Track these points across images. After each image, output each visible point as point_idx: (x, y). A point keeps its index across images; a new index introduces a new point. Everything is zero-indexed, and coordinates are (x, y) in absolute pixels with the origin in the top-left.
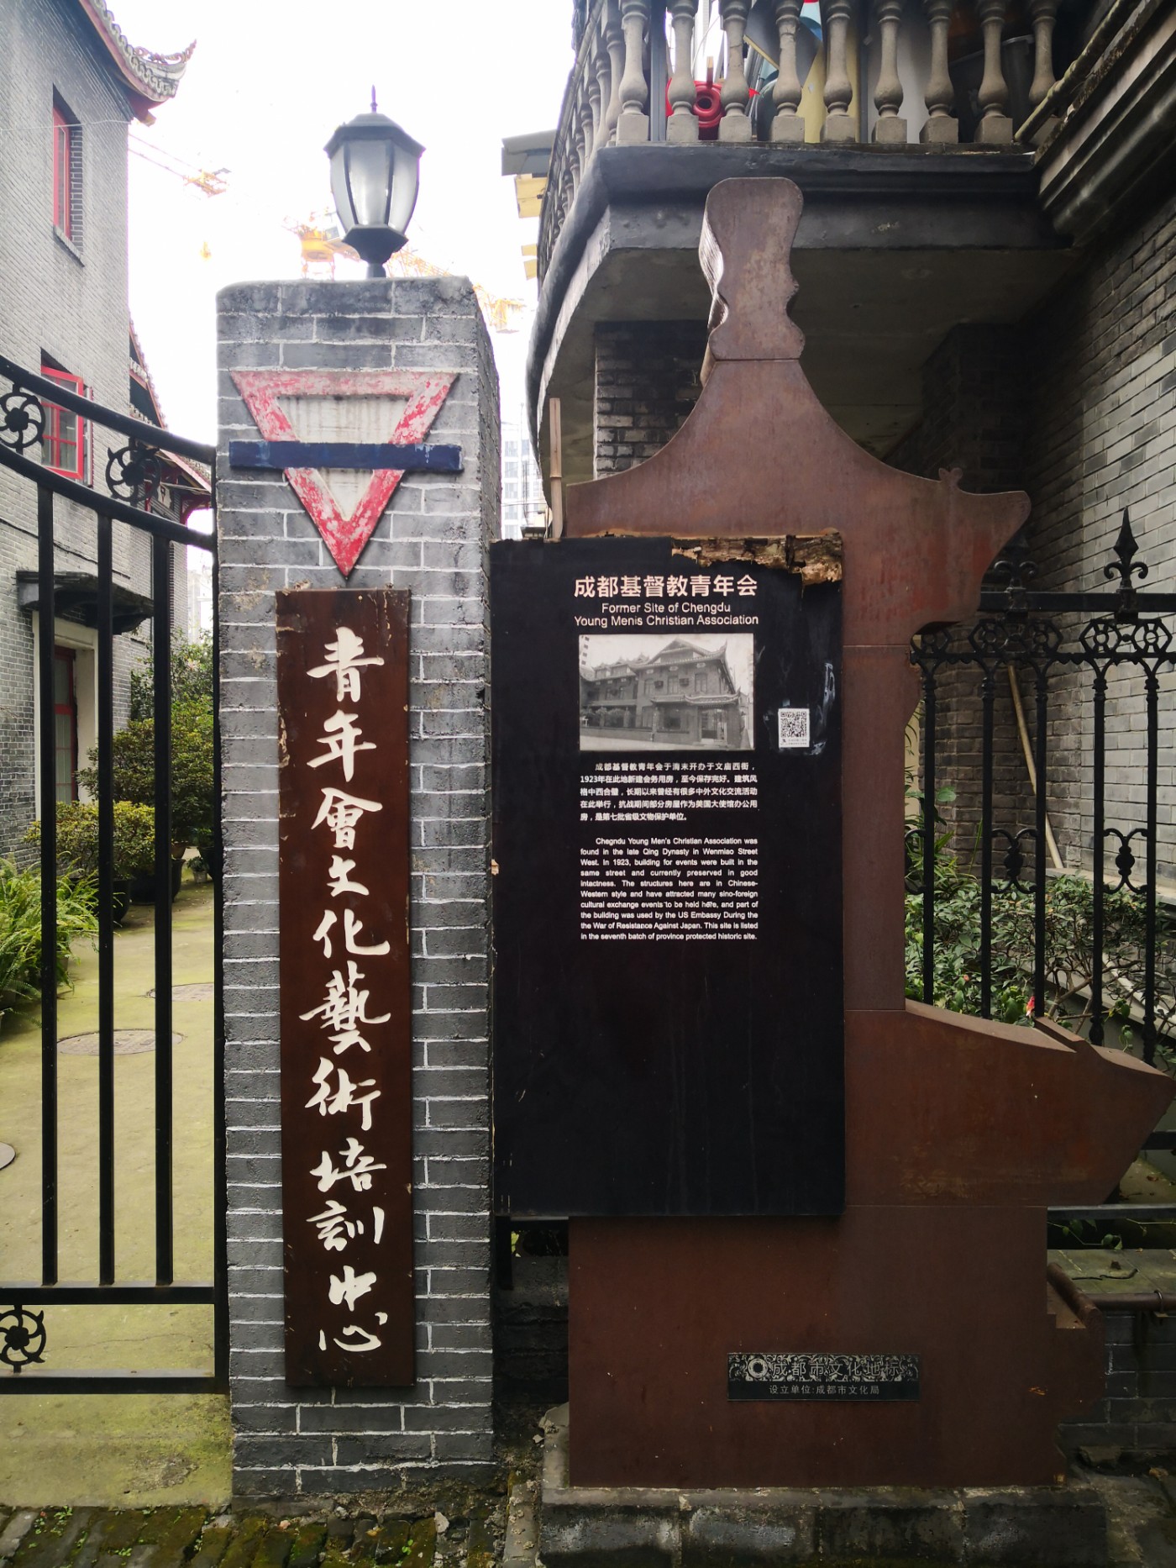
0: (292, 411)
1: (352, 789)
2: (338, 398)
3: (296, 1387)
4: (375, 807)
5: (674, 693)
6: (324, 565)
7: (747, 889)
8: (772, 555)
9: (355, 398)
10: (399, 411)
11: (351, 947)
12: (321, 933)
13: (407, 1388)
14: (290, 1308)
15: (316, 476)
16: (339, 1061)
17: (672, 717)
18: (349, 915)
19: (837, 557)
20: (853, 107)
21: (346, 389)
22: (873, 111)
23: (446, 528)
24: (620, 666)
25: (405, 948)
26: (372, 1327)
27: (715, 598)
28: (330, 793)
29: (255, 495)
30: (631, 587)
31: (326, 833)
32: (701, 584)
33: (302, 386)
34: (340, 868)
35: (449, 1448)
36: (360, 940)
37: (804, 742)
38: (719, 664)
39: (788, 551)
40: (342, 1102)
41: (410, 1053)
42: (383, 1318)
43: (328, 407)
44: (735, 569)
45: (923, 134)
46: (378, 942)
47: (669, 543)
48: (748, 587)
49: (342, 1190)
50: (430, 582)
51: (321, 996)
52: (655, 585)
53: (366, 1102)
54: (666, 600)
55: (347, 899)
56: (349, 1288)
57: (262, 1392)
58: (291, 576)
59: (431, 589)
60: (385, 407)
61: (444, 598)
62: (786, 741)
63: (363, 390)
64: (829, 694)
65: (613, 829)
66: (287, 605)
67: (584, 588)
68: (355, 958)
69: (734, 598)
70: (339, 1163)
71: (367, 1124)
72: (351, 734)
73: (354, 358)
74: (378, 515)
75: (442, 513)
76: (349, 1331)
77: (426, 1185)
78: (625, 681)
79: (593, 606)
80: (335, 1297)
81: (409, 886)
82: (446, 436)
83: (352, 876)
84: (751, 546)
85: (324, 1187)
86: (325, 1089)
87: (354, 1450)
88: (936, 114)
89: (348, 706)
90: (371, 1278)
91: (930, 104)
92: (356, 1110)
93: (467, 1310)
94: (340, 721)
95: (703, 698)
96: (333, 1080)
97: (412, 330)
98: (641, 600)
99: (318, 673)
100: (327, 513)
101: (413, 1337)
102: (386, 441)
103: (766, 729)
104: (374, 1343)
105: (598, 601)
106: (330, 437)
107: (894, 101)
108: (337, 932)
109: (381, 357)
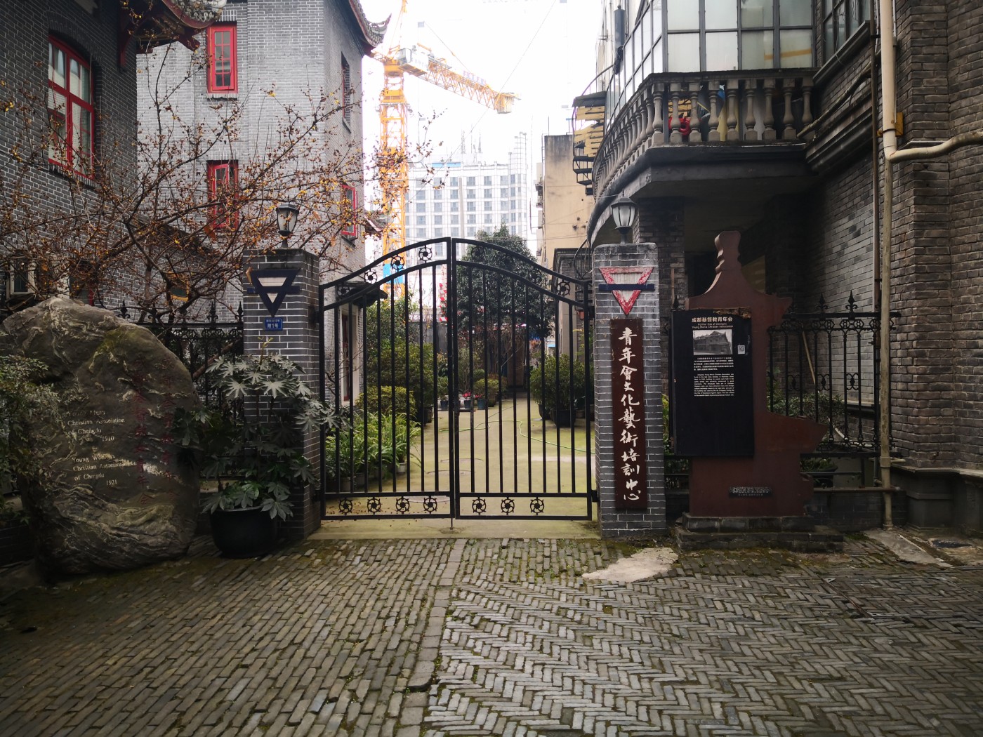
0: (614, 277)
1: (630, 366)
2: (625, 273)
3: (618, 510)
4: (635, 370)
5: (714, 342)
6: (621, 313)
7: (732, 384)
8: (736, 312)
9: (629, 273)
10: (639, 276)
11: (630, 403)
12: (623, 400)
13: (645, 510)
14: (616, 490)
15: (620, 292)
16: (628, 430)
17: (714, 348)
18: (629, 396)
19: (750, 312)
20: (737, 127)
21: (627, 271)
22: (745, 128)
23: (651, 303)
24: (702, 337)
25: (643, 403)
26: (637, 494)
27: (723, 322)
28: (624, 367)
29: (605, 297)
30: (704, 320)
31: (624, 376)
32: (720, 319)
33: (616, 271)
34: (627, 384)
35: (655, 525)
36: (632, 401)
37: (743, 353)
38: (724, 336)
39: (739, 312)
40: (629, 440)
41: (644, 429)
42: (639, 492)
43: (622, 275)
44: (728, 316)
45: (763, 135)
46: (637, 402)
47: (713, 310)
48: (730, 319)
49: (629, 461)
50: (647, 316)
51: (623, 415)
52: (710, 319)
53: (634, 440)
54: (712, 322)
55: (629, 392)
56: (631, 484)
57: (609, 511)
58: (613, 315)
59: (647, 317)
60: (636, 275)
61: (650, 320)
62: (740, 353)
63: (631, 271)
64: (749, 342)
65: (701, 372)
66: (613, 322)
67: (694, 320)
68: (632, 406)
69: (727, 322)
70: (628, 454)
71: (635, 445)
72: (629, 353)
73: (628, 264)
74: (634, 300)
75: (650, 300)
76: (631, 495)
77: (648, 460)
78: (703, 340)
79: (696, 324)
80: (628, 487)
81: (643, 389)
82: (651, 281)
83: (630, 386)
84: (730, 310)
85: (625, 460)
86: (625, 437)
87: (631, 525)
88: (768, 129)
89: (628, 346)
90: (636, 482)
91: (766, 125)
92: (632, 442)
93: (659, 491)
94: (626, 350)
95: (721, 343)
96: (626, 435)
97: (642, 257)
98: (707, 322)
99: (621, 338)
100: (622, 301)
101: (647, 498)
102: (636, 283)
103: (735, 350)
104: (637, 498)
105: (697, 323)
106: (622, 283)
107: (752, 125)
108: (627, 400)
109: (635, 263)
